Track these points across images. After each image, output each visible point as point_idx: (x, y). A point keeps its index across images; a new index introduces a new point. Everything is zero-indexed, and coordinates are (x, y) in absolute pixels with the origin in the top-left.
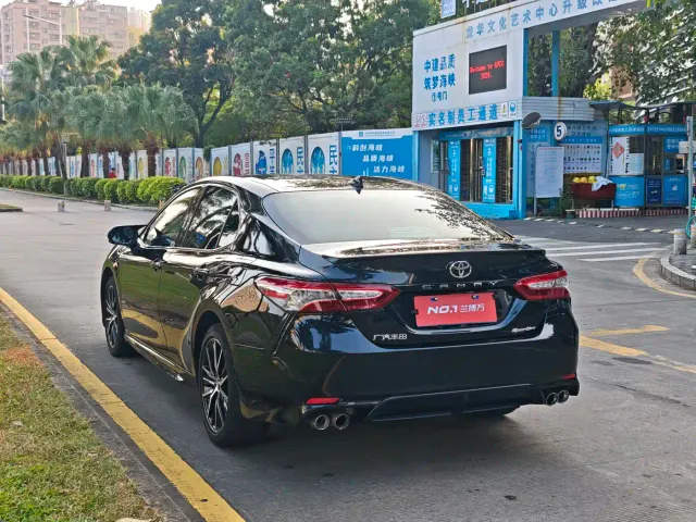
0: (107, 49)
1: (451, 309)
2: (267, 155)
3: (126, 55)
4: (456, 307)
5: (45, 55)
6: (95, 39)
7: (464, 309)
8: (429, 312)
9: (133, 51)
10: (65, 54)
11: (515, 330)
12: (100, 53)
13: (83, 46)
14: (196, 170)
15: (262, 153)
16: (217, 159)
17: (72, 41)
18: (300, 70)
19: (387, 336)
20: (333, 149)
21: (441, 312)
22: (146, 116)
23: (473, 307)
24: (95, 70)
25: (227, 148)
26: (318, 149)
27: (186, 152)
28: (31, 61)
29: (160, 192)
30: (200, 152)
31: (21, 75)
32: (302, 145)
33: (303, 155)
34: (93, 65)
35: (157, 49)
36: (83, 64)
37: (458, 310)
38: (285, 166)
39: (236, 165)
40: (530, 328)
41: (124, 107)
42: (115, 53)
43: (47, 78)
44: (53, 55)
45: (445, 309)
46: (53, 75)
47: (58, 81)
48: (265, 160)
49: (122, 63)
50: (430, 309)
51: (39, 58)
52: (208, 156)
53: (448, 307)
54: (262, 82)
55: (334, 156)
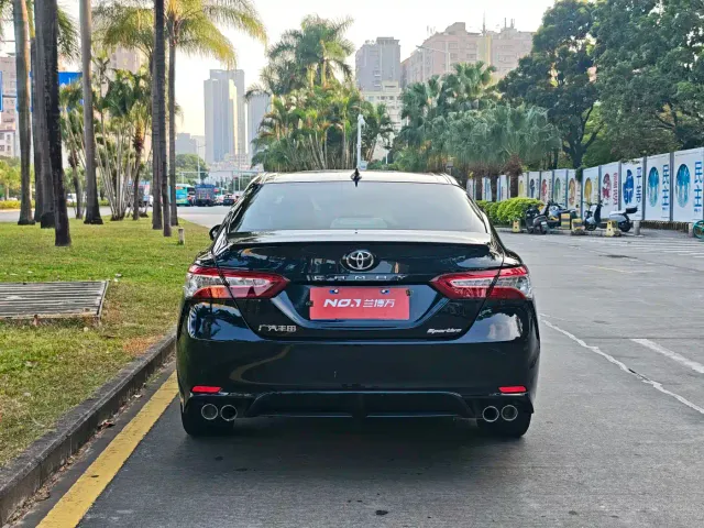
0: (491, 74)
1: (353, 302)
2: (634, 175)
3: (506, 78)
4: (358, 301)
5: (433, 84)
6: (480, 65)
7: (368, 303)
8: (325, 305)
9: (513, 74)
10: (451, 81)
11: (431, 331)
12: (484, 78)
13: (469, 73)
14: (569, 192)
15: (629, 172)
16: (588, 179)
17: (459, 68)
18: (663, 83)
19: (274, 327)
20: (699, 166)
21: (340, 305)
22: (509, 137)
23: (380, 303)
24: (480, 95)
25: (597, 168)
26: (683, 167)
27: (560, 174)
28: (420, 90)
29: (516, 213)
30: (572, 173)
31: (410, 104)
32: (668, 163)
33: (668, 173)
34: (476, 90)
35: (534, 71)
36: (468, 90)
37: (362, 304)
38: (651, 185)
39: (605, 186)
40: (453, 330)
41: (487, 128)
42: (496, 78)
43: (435, 105)
44: (440, 84)
45: (343, 303)
46: (439, 102)
47: (443, 107)
48: (632, 180)
49: (502, 86)
50: (328, 301)
51: (427, 86)
52: (579, 177)
53: (349, 301)
54: (623, 96)
55: (699, 174)
